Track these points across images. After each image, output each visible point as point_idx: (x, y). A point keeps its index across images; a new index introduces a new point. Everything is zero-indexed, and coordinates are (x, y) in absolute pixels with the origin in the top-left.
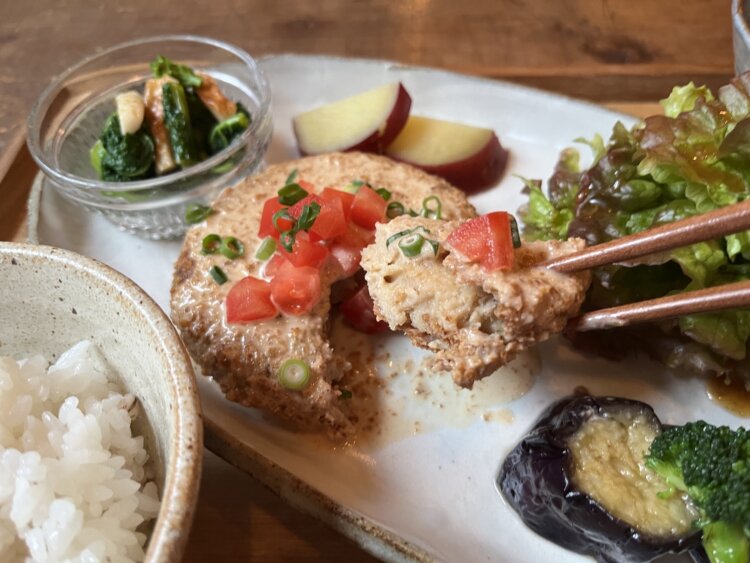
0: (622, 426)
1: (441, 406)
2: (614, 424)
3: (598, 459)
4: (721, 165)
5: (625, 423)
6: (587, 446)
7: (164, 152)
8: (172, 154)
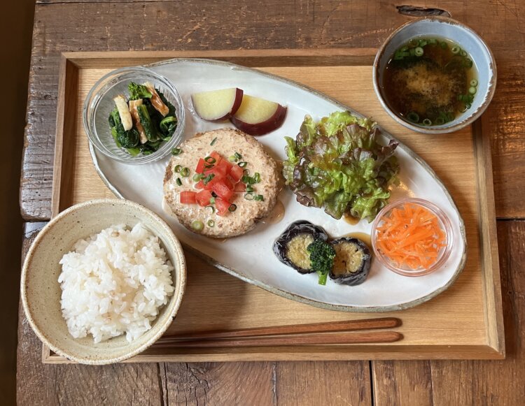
2: (301, 238)
3: (295, 248)
5: (304, 238)
6: (292, 245)
7: (142, 134)
8: (147, 136)
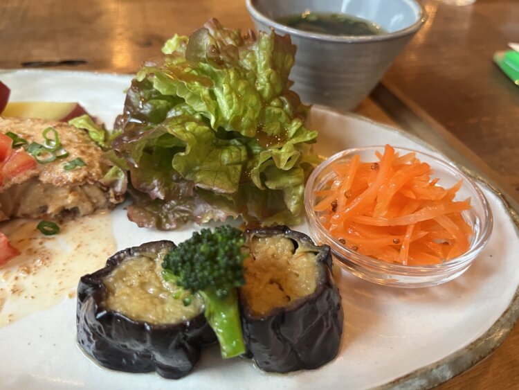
0: (151, 259)
1: (33, 297)
2: (144, 259)
3: (131, 286)
4: (194, 72)
5: (152, 257)
6: (121, 279)
